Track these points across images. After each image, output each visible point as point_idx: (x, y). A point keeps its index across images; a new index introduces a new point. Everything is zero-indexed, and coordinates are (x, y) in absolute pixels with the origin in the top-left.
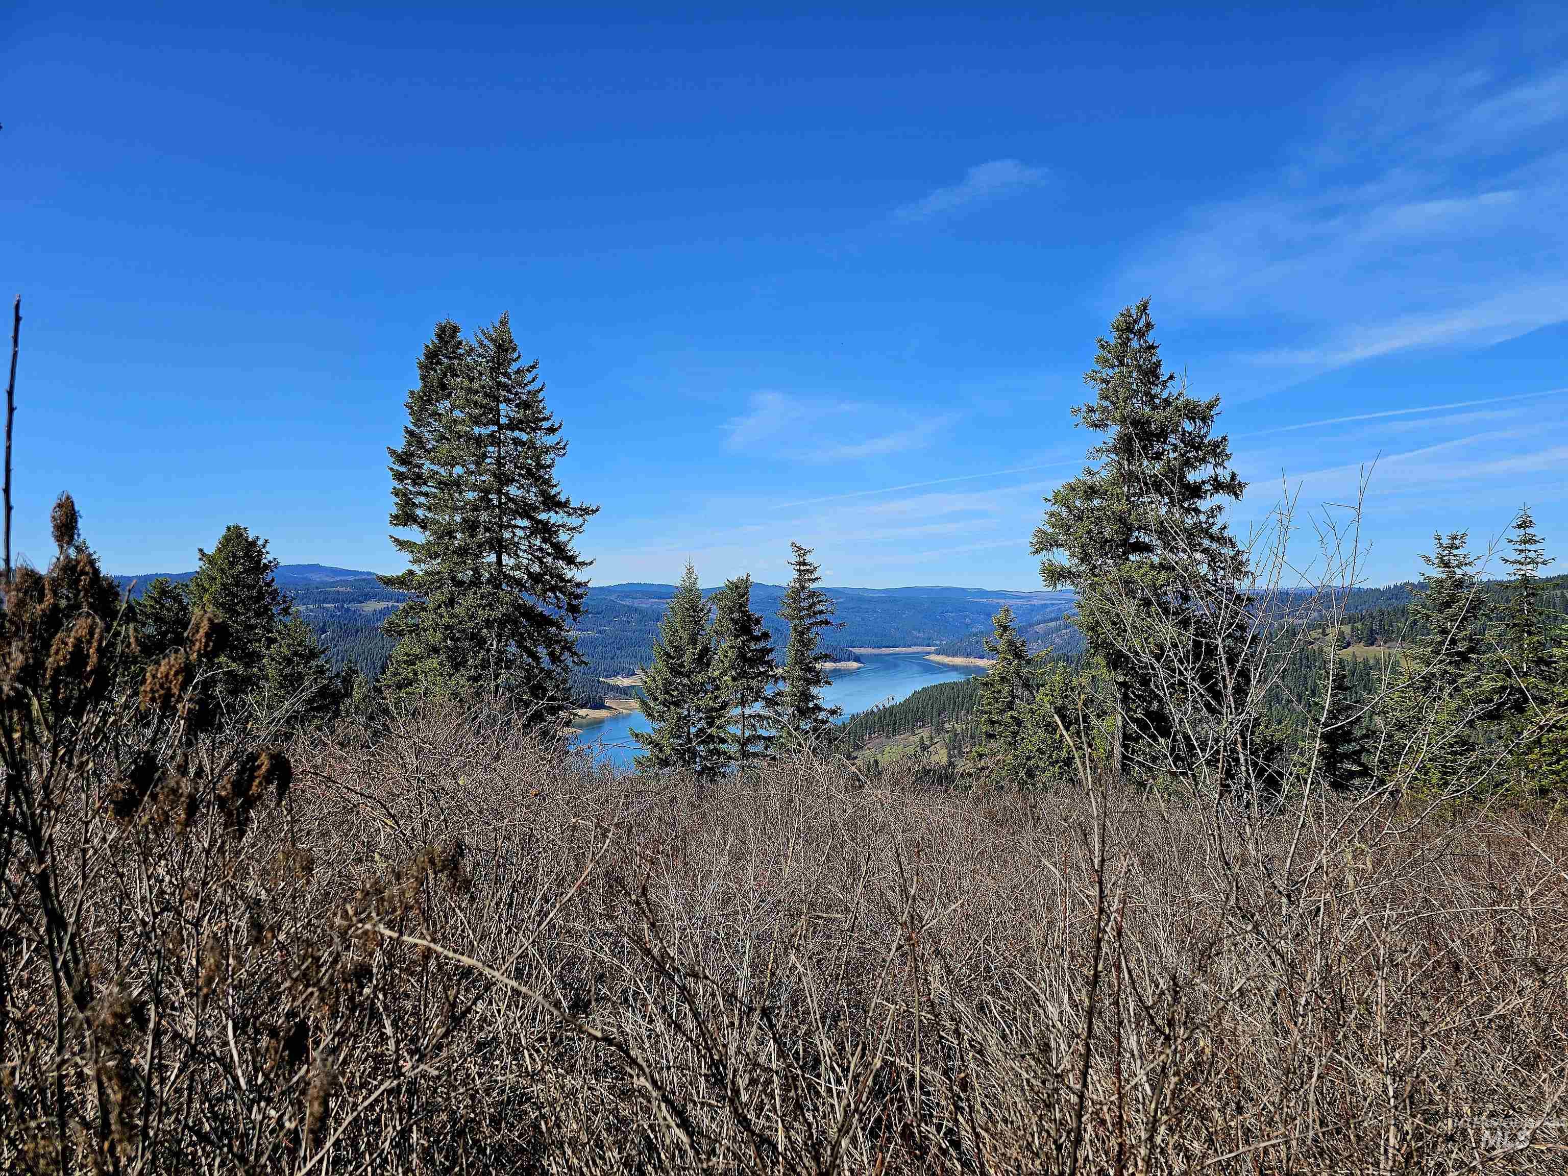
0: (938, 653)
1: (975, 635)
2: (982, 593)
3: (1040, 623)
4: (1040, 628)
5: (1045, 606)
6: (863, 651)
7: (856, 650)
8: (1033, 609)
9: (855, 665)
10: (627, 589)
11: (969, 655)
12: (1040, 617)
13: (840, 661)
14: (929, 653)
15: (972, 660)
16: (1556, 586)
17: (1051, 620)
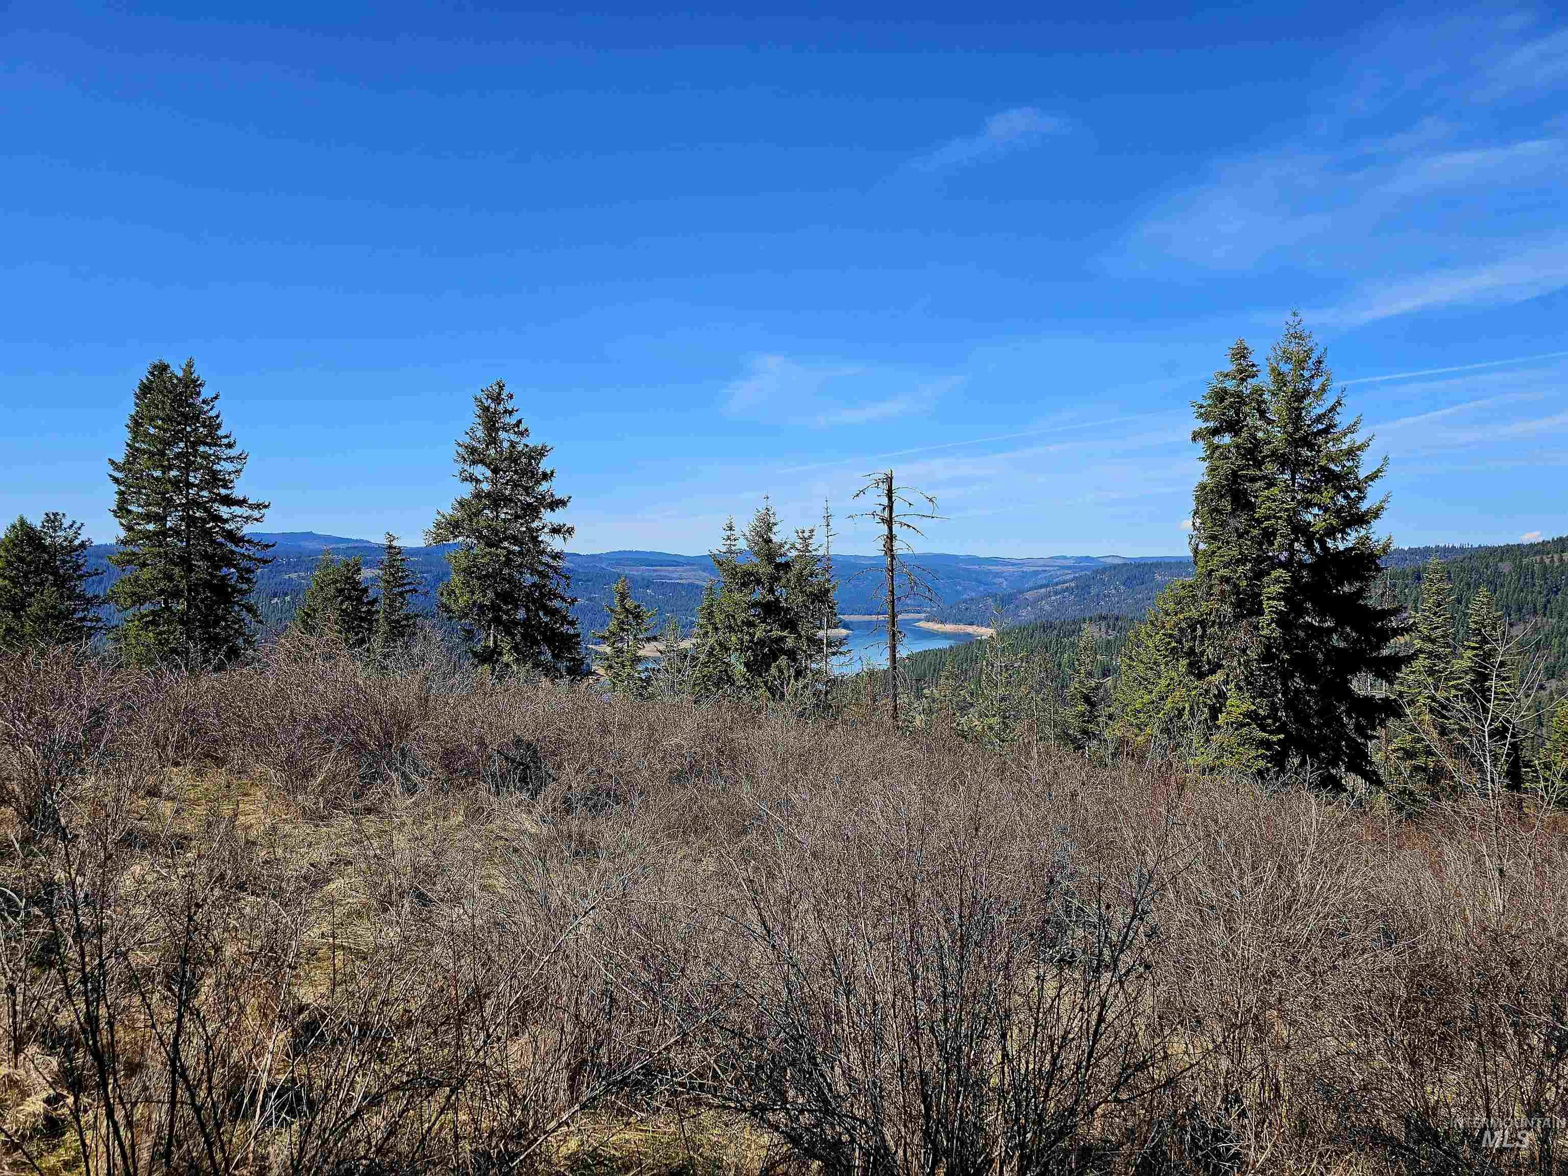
0: (928, 620)
1: (965, 601)
2: (974, 560)
3: (1030, 589)
4: (1029, 595)
5: (1036, 573)
6: (852, 618)
7: (846, 618)
8: (1024, 576)
9: (843, 632)
10: (619, 556)
11: (957, 621)
12: (1031, 584)
14: (919, 620)
15: (962, 627)
16: (1537, 553)
17: (1041, 587)
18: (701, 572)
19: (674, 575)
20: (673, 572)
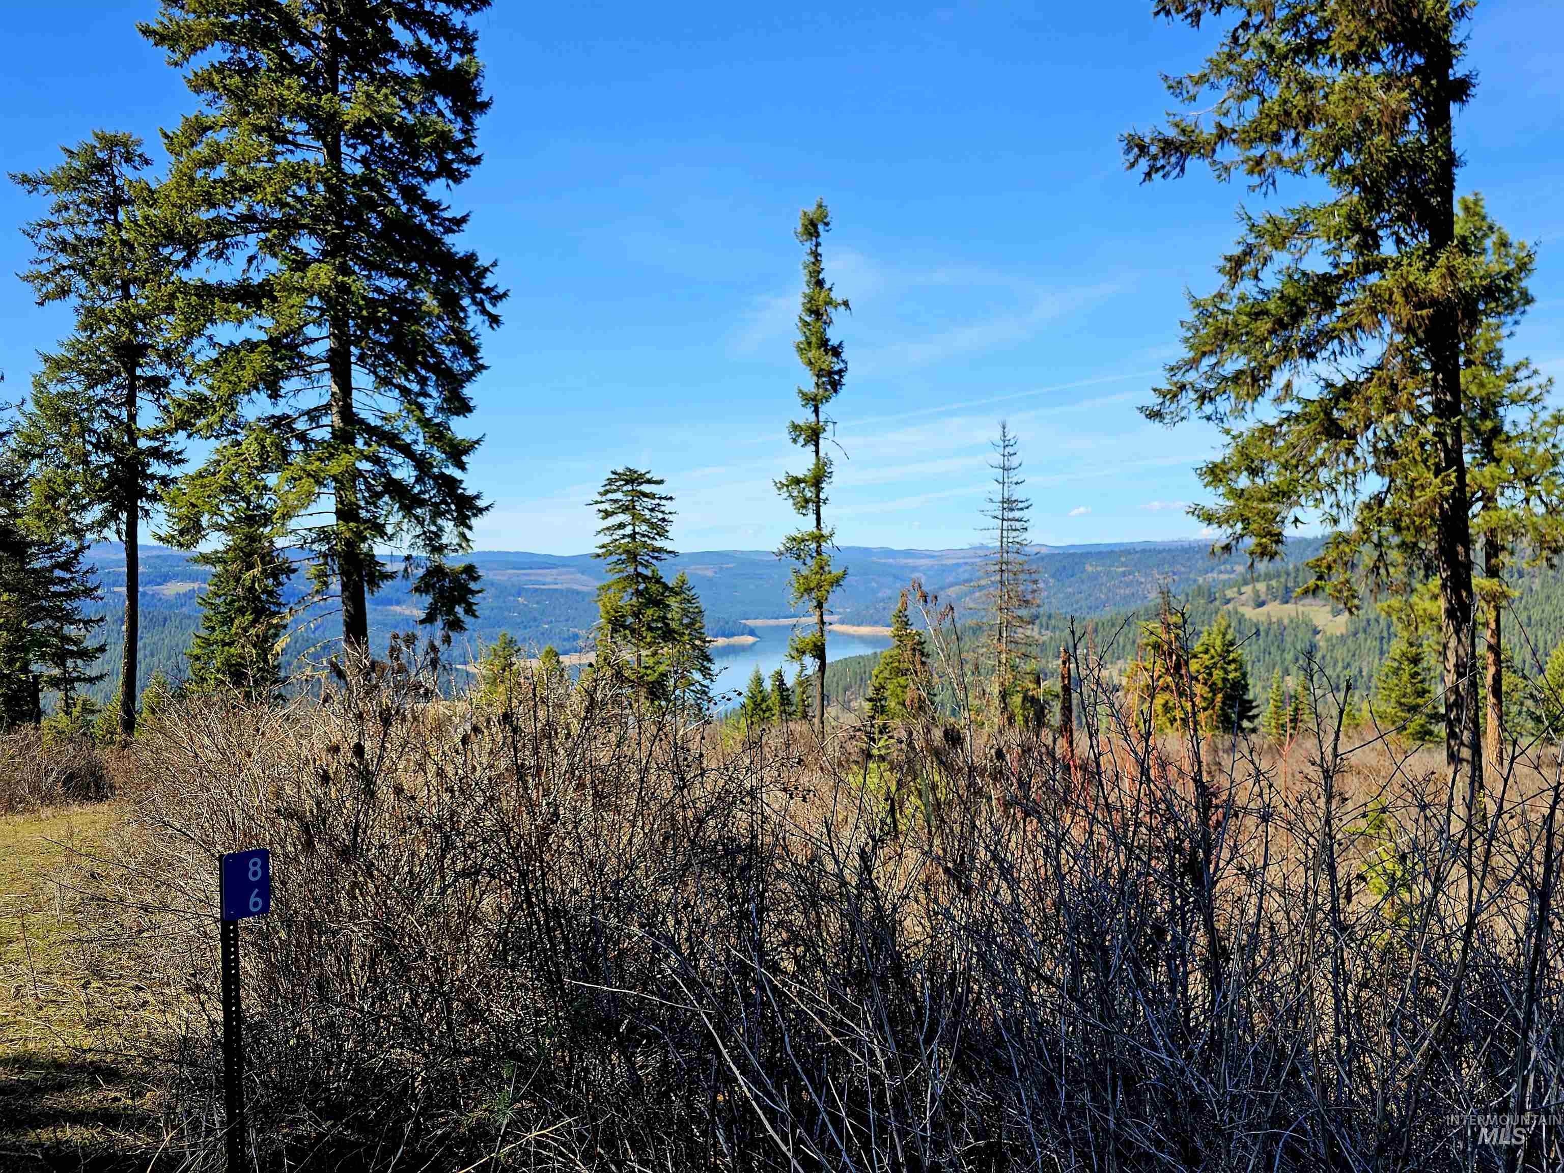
0: (842, 622)
1: (883, 600)
2: (889, 553)
3: (952, 585)
4: (952, 591)
5: (958, 565)
6: (759, 623)
7: (751, 623)
8: (945, 570)
9: (750, 639)
11: (875, 623)
12: (952, 579)
13: (733, 635)
17: (964, 581)
18: (579, 576)
19: (548, 579)
20: (544, 575)
